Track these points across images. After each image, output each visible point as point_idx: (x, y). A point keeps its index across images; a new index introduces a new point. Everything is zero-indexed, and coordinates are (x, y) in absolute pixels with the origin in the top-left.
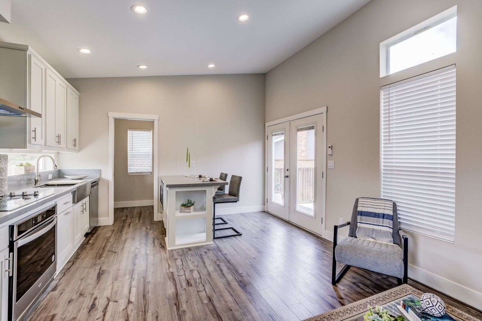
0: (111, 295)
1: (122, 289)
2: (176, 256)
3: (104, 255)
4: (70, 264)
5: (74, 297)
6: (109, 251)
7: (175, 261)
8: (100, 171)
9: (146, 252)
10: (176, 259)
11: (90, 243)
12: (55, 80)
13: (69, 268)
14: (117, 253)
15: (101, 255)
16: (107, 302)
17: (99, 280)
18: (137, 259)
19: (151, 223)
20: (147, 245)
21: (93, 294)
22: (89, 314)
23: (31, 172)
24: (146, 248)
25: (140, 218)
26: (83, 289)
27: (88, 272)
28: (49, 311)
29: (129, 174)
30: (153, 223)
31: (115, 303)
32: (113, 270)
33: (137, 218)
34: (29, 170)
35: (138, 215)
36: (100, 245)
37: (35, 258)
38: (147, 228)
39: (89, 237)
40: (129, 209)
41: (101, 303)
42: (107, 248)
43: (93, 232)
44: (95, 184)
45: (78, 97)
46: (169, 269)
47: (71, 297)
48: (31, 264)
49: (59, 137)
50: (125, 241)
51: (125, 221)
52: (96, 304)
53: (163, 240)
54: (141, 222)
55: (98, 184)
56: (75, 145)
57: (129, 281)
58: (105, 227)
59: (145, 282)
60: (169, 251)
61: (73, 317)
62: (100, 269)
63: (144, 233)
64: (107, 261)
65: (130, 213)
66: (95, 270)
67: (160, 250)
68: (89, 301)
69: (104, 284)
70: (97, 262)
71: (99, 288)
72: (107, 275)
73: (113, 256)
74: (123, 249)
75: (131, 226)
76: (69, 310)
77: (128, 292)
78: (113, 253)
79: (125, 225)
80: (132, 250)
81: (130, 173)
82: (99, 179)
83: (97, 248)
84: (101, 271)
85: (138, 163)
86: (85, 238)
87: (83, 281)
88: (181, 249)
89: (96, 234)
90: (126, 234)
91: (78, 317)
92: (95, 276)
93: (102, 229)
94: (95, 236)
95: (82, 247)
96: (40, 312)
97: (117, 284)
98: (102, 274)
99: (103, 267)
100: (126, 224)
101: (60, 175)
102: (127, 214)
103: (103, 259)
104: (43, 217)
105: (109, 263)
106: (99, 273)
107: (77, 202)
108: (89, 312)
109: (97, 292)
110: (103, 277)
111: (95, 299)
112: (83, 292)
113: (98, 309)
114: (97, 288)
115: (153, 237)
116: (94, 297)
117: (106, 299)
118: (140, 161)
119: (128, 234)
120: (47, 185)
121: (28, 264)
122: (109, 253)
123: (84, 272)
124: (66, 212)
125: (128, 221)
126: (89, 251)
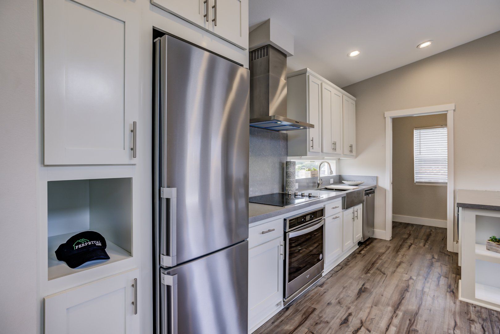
0: (366, 319)
1: (380, 320)
2: (473, 317)
3: (371, 272)
4: (339, 268)
5: (334, 301)
6: (378, 269)
7: (470, 323)
8: (377, 178)
9: (423, 288)
10: (472, 321)
11: (361, 254)
12: (331, 92)
13: (337, 271)
14: (386, 275)
15: (369, 270)
16: (359, 325)
17: (359, 297)
18: (408, 291)
19: (441, 252)
20: (427, 279)
21: (349, 308)
22: (340, 327)
23: (316, 176)
24: (424, 283)
25: (426, 241)
26: (342, 298)
27: (351, 283)
28: (313, 303)
29: (416, 184)
30: (445, 254)
31: (367, 332)
32: (376, 292)
33: (423, 240)
34: (314, 174)
35: (425, 237)
36: (370, 259)
37: (315, 251)
38: (433, 258)
39: (363, 247)
40: (415, 227)
41: (354, 322)
42: (377, 265)
43: (367, 243)
44: (370, 192)
45: (354, 103)
46: (454, 329)
47: (330, 300)
48: (311, 255)
49: (334, 144)
50: (399, 264)
51: (405, 240)
52: (349, 320)
53: (456, 282)
54: (427, 246)
55: (374, 192)
56: (351, 151)
57: (390, 315)
58: (381, 240)
59: (410, 327)
60: (461, 302)
61: (327, 321)
62: (363, 285)
63: (426, 263)
64: (373, 280)
65: (415, 232)
66: (358, 284)
67: (446, 295)
68: (344, 313)
69: (363, 303)
70: (362, 277)
71: (356, 306)
72: (368, 294)
73: (380, 277)
74: (394, 272)
75: (411, 248)
76: (326, 311)
77: (385, 328)
78: (382, 273)
79: (404, 245)
80: (404, 279)
81: (417, 182)
82: (375, 187)
83: (367, 261)
84: (363, 288)
85: (432, 170)
86: (358, 247)
87: (344, 290)
88: (486, 308)
89: (371, 245)
90: (403, 256)
91: (331, 324)
92: (356, 291)
93: (377, 242)
94: (368, 247)
95: (353, 256)
96: (307, 300)
97: (375, 311)
98: (363, 292)
99: (366, 284)
100: (406, 244)
101: (340, 180)
102: (410, 232)
103: (369, 275)
104: (311, 217)
105: (374, 282)
106: (361, 289)
107: (347, 209)
108: (341, 325)
109: (353, 308)
110: (364, 295)
111: (350, 314)
112: (342, 301)
113: (349, 328)
114: (355, 304)
115: (440, 272)
116: (350, 311)
117: (359, 322)
118: (435, 168)
119: (404, 257)
120: (326, 189)
121: (309, 254)
122: (377, 271)
123: (348, 281)
124: (334, 216)
125: (410, 241)
126: (358, 262)
